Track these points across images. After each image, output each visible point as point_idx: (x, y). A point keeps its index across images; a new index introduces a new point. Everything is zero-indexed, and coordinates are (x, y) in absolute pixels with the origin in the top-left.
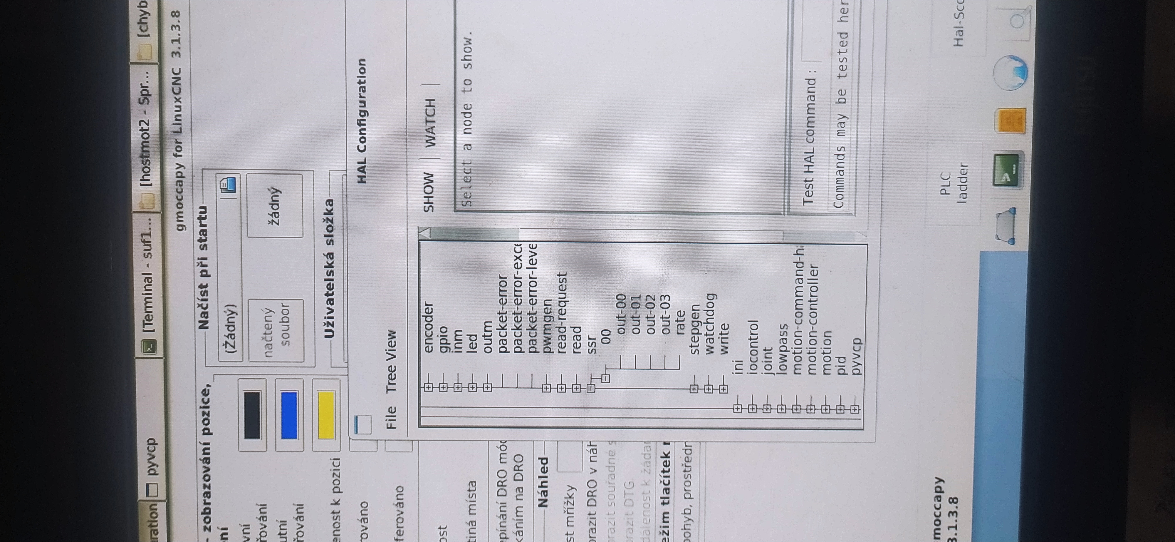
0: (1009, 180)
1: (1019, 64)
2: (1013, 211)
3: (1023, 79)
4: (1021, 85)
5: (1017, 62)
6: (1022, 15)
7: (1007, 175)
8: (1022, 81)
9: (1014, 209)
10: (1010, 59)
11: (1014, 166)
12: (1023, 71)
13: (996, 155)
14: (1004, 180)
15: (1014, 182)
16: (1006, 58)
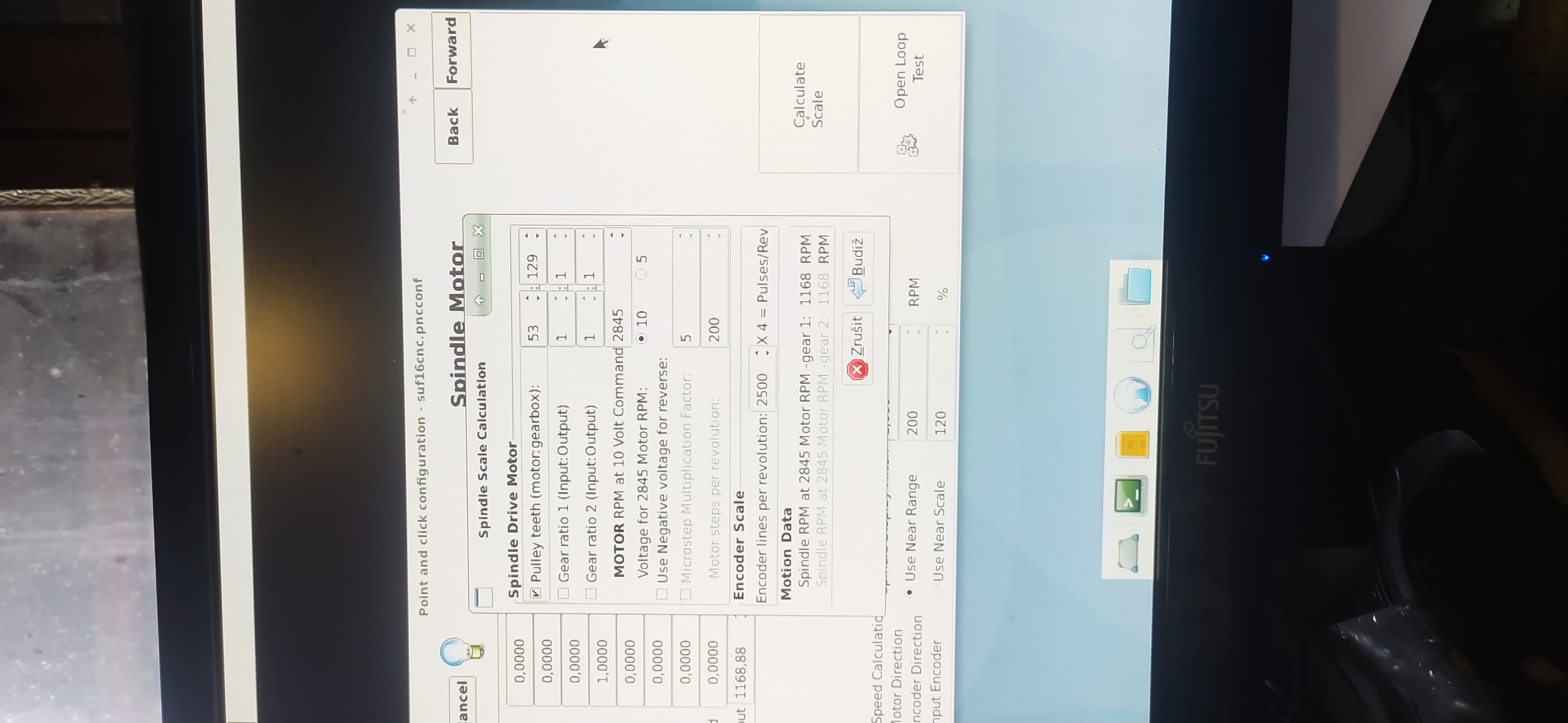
0: (1131, 506)
1: (1142, 386)
2: (1136, 538)
3: (1146, 401)
4: (1144, 408)
5: (1140, 384)
6: (1145, 335)
7: (1129, 500)
8: (1145, 403)
9: (1138, 536)
10: (1132, 381)
11: (1137, 491)
12: (1146, 393)
13: (1117, 480)
14: (1126, 505)
15: (1137, 507)
16: (1127, 380)
